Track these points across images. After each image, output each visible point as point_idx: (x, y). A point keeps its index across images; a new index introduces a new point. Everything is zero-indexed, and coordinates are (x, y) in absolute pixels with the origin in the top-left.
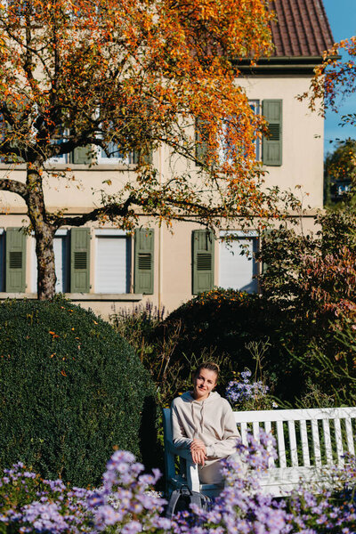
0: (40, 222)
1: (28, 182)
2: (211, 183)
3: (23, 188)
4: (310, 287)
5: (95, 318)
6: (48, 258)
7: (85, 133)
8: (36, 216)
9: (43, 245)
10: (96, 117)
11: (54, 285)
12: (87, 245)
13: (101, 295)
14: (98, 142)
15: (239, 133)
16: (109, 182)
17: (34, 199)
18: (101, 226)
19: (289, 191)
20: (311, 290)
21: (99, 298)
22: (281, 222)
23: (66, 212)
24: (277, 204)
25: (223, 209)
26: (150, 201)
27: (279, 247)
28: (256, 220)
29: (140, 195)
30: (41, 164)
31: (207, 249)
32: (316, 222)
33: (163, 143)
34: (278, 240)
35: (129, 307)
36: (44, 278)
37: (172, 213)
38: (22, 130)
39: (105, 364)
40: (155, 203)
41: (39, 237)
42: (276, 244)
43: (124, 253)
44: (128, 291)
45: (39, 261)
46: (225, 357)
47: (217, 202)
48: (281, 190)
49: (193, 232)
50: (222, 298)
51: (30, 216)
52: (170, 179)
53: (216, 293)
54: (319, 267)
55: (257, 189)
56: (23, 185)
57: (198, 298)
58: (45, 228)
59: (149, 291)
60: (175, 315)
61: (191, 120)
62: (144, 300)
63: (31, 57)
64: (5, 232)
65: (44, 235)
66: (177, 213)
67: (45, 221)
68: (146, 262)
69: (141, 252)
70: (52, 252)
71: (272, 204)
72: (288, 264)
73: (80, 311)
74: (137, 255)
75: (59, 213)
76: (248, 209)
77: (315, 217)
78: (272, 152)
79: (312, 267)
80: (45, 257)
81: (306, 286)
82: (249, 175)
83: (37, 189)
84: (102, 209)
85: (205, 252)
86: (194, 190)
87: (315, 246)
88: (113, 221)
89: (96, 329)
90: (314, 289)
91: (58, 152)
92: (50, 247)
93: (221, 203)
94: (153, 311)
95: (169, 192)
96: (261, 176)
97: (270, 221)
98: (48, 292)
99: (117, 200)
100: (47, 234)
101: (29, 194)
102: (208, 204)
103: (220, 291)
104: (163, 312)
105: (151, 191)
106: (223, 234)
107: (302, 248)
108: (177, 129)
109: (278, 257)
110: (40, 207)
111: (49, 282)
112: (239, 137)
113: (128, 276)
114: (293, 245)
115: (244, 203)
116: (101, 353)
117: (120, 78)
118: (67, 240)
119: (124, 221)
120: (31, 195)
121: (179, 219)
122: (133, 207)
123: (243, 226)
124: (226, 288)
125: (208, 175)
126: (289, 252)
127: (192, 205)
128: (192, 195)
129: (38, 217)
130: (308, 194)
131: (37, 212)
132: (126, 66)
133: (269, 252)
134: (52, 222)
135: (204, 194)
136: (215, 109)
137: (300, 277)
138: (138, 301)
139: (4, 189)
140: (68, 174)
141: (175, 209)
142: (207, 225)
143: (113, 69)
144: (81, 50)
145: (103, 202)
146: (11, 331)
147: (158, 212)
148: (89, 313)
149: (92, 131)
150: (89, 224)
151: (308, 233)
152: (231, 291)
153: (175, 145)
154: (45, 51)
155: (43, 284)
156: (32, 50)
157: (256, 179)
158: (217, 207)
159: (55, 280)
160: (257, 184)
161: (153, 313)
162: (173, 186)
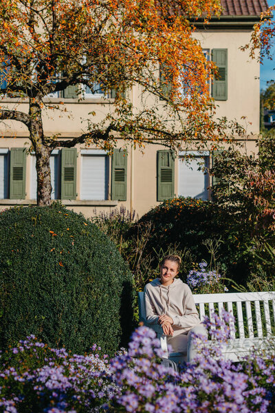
0: (39, 145)
1: (30, 113)
2: (174, 114)
3: (26, 118)
4: (253, 196)
5: (85, 221)
6: (45, 173)
7: (75, 75)
8: (36, 139)
9: (41, 163)
10: (83, 62)
11: (50, 194)
12: (75, 162)
13: (85, 201)
14: (85, 82)
15: (196, 76)
16: (94, 113)
17: (35, 127)
18: (87, 147)
19: (234, 121)
20: (254, 198)
21: (84, 204)
22: (229, 145)
23: (59, 136)
24: (225, 131)
25: (183, 135)
26: (126, 128)
27: (228, 165)
28: (209, 143)
29: (118, 124)
30: (40, 99)
31: (168, 166)
32: (257, 145)
33: (137, 84)
34: (228, 159)
35: (107, 211)
36: (42, 188)
37: (143, 137)
38: (27, 73)
39: (93, 256)
40: (130, 130)
41: (38, 156)
42: (226, 162)
43: (104, 168)
44: (107, 198)
45: (38, 174)
46: (186, 251)
47: (179, 129)
48: (228, 120)
49: (158, 152)
50: (182, 204)
51: (31, 139)
52: (142, 111)
53: (178, 201)
54: (260, 180)
55: (210, 119)
56: (26, 115)
57: (164, 204)
58: (44, 149)
59: (123, 198)
60: (146, 218)
61: (157, 65)
62: (119, 205)
63: (33, 16)
64: (9, 152)
65: (43, 154)
66: (147, 137)
67: (43, 143)
68: (121, 175)
69: (117, 167)
70: (48, 167)
71: (221, 131)
72: (235, 178)
73: (73, 215)
74: (114, 170)
75: (54, 137)
76: (203, 134)
77: (257, 141)
78: (220, 89)
79: (254, 181)
80: (43, 172)
81: (250, 196)
82: (203, 108)
83: (37, 118)
84: (88, 134)
85: (167, 167)
86: (161, 120)
87: (256, 164)
88: (97, 143)
89: (86, 229)
90: (256, 197)
91: (54, 89)
92: (47, 164)
93: (181, 130)
94: (126, 214)
95: (141, 121)
96: (213, 109)
97: (220, 144)
98: (45, 199)
99: (100, 128)
100: (45, 154)
101: (31, 122)
102: (171, 130)
103: (181, 199)
104: (134, 215)
105: (127, 120)
106: (183, 153)
107: (246, 165)
108: (147, 72)
109: (227, 172)
110: (40, 133)
111: (46, 191)
112: (197, 79)
113: (107, 187)
114: (239, 163)
115: (200, 130)
116: (90, 248)
117: (103, 33)
118: (58, 158)
119: (106, 144)
120: (32, 123)
121: (148, 142)
122: (113, 133)
123: (199, 148)
124: (186, 197)
125: (172, 108)
126: (236, 168)
127: (159, 131)
128: (159, 124)
129: (38, 140)
130: (251, 123)
131: (37, 136)
132: (108, 23)
133: (219, 168)
134: (49, 144)
135: (169, 123)
136: (178, 57)
137: (244, 188)
138: (114, 206)
139: (11, 118)
140: (61, 106)
141: (145, 135)
142: (170, 147)
143: (97, 25)
144: (73, 10)
145: (90, 129)
146: (19, 231)
147: (133, 137)
148: (80, 216)
149: (80, 73)
150: (78, 146)
151: (251, 154)
152: (189, 199)
153: (146, 85)
154: (45, 11)
155: (41, 193)
156: (34, 11)
157: (209, 111)
158: (178, 132)
159: (51, 190)
160: (210, 115)
161: (126, 216)
162: (144, 116)
